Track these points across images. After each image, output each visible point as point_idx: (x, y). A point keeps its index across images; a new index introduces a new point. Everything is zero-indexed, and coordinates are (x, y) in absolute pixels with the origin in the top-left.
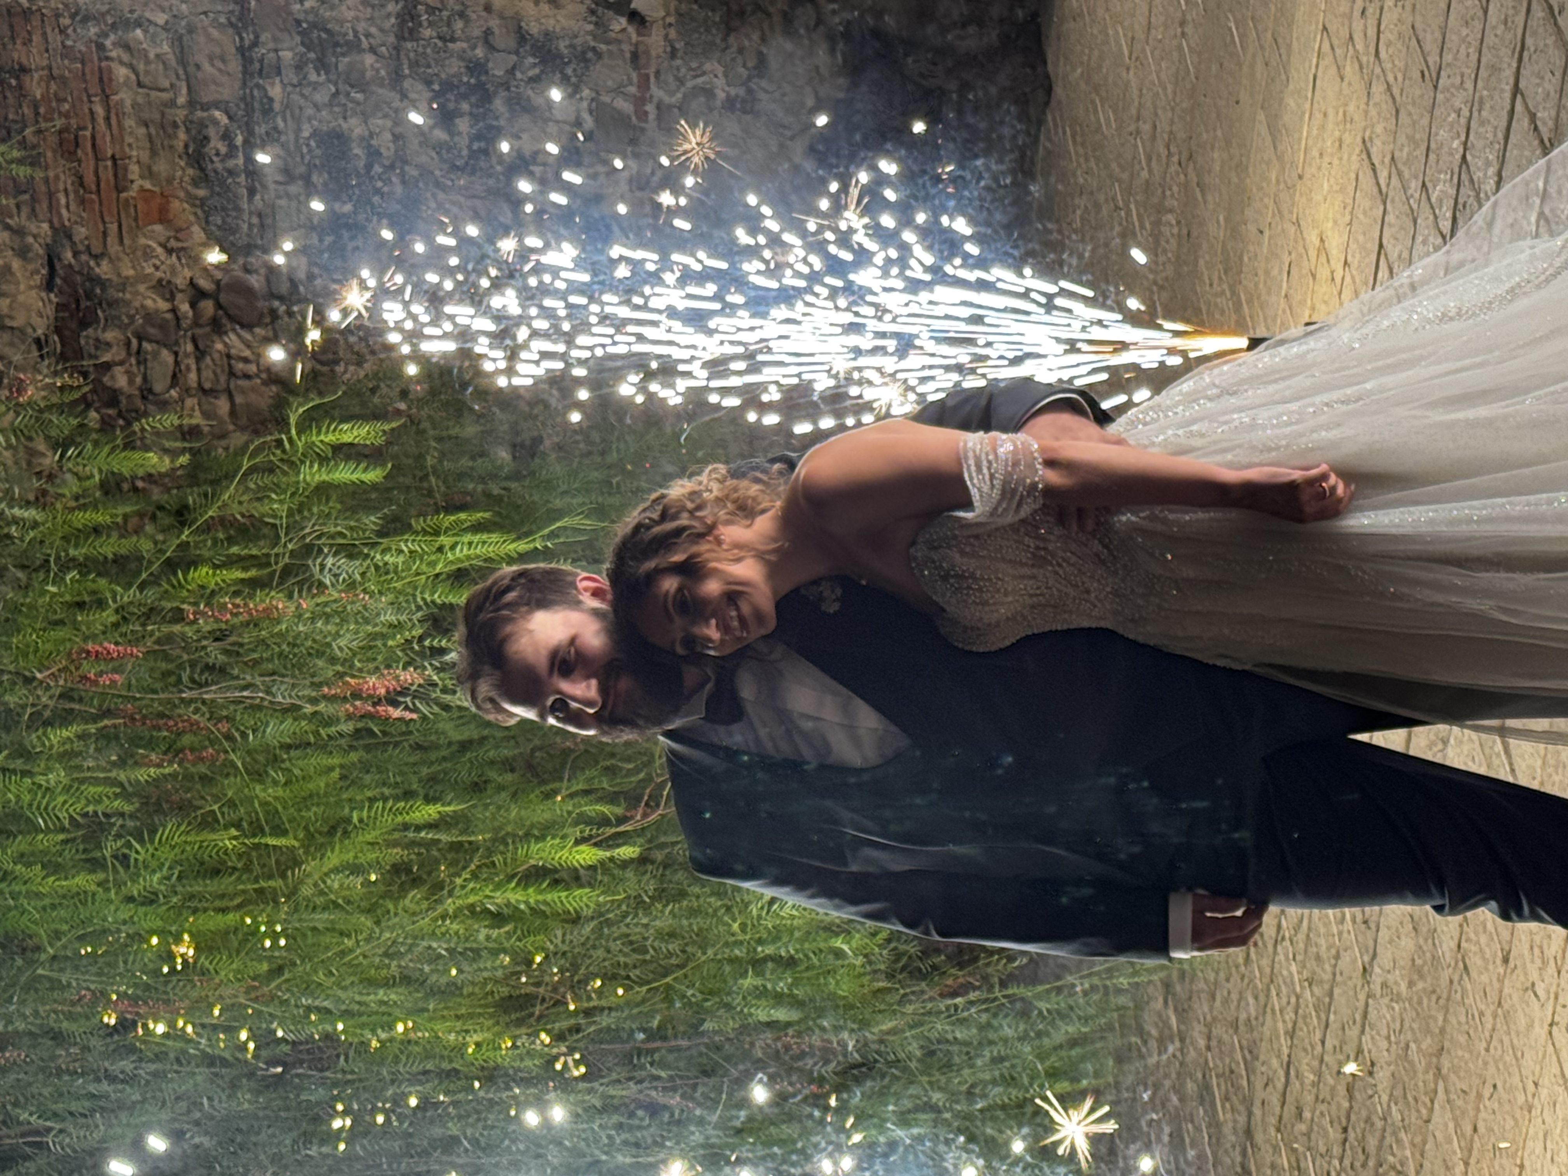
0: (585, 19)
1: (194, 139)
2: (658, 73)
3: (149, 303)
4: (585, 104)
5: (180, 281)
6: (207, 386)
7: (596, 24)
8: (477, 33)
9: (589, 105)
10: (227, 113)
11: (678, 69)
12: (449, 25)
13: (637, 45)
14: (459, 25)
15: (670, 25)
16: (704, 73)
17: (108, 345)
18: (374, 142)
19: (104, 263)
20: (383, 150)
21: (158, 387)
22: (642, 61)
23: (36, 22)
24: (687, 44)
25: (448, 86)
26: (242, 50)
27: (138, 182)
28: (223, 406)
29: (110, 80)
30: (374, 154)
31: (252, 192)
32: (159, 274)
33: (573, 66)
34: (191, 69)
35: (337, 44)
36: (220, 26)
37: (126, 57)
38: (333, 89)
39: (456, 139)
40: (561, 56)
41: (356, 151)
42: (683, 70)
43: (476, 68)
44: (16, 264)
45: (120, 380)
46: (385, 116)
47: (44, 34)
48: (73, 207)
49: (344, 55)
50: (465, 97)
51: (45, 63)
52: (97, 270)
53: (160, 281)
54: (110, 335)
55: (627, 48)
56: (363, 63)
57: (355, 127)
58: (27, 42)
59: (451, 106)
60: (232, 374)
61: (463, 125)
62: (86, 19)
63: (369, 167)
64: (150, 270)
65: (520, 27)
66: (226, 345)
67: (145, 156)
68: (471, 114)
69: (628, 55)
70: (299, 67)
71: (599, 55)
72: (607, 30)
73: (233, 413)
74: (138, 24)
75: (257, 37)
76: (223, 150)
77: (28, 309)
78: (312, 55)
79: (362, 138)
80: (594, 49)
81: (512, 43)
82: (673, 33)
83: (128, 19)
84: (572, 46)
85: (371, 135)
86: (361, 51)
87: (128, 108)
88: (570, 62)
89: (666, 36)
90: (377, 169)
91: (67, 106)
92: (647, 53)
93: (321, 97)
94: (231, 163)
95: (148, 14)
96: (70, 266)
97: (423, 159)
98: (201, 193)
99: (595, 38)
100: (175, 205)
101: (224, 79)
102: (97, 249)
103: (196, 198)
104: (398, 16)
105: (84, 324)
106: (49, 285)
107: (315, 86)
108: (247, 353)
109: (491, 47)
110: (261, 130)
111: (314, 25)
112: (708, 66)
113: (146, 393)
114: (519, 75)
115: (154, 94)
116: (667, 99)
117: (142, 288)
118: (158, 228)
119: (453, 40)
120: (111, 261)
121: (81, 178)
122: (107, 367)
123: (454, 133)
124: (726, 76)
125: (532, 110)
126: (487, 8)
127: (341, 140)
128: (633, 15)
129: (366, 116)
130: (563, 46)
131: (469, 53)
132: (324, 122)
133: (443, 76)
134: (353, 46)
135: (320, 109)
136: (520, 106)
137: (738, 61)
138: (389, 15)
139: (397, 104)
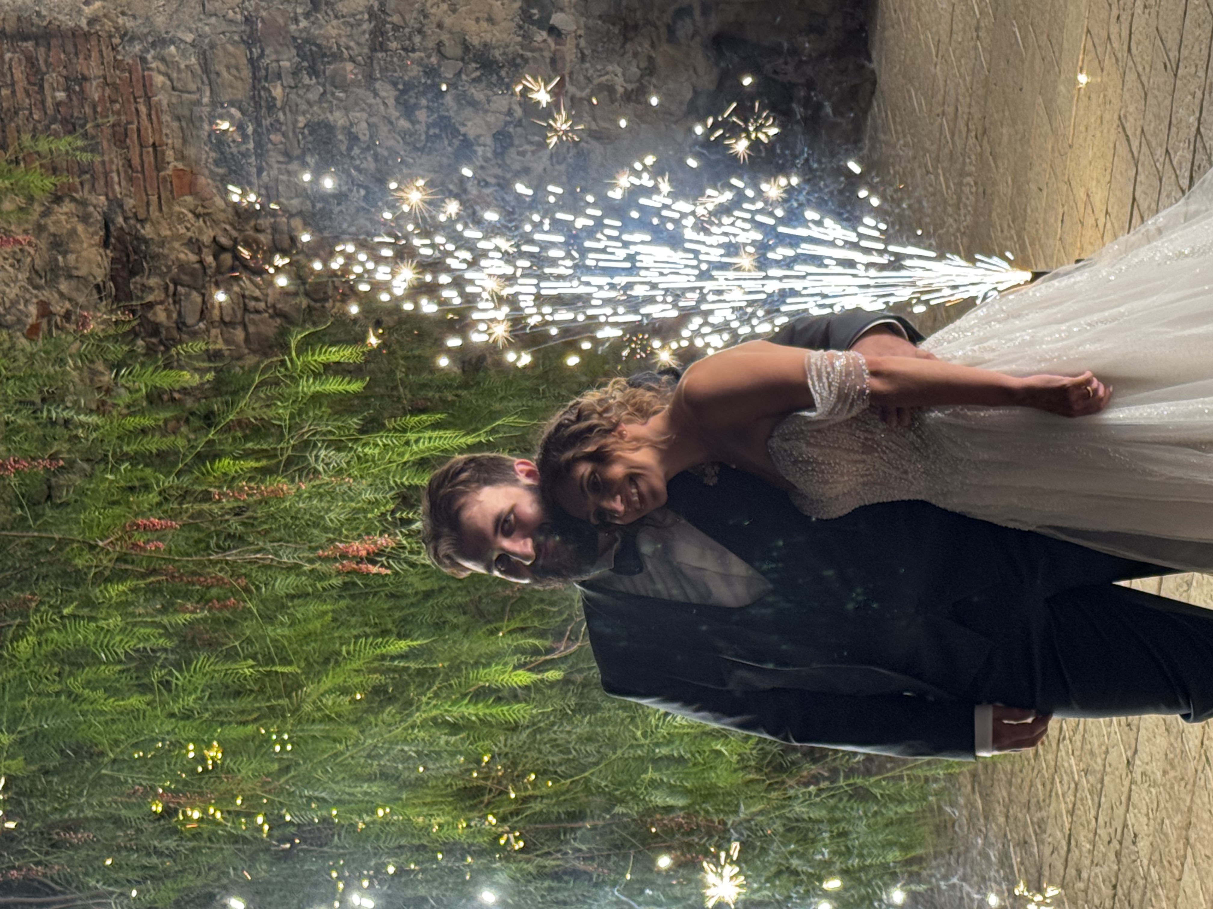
0: (515, 33)
2: (571, 74)
3: (182, 256)
4: (515, 99)
5: (206, 239)
6: (227, 319)
7: (524, 36)
8: (431, 44)
9: (519, 99)
10: (240, 109)
11: (587, 70)
12: (410, 39)
13: (554, 53)
14: (417, 39)
15: (580, 36)
16: (607, 73)
17: (151, 289)
18: (353, 130)
19: (148, 226)
20: (361, 136)
21: (190, 321)
22: (559, 65)
23: (94, 42)
24: (593, 51)
25: (408, 87)
26: (251, 61)
27: (173, 164)
28: (239, 334)
29: (151, 85)
30: (353, 139)
31: (260, 171)
32: (189, 234)
33: (506, 69)
34: (213, 76)
35: (324, 55)
36: (234, 43)
37: (162, 68)
38: (321, 89)
39: (417, 126)
40: (496, 62)
41: (340, 137)
42: (591, 72)
43: (431, 71)
44: (80, 228)
45: (160, 315)
46: (363, 110)
47: (101, 51)
48: (123, 183)
49: (329, 63)
50: (422, 94)
51: (101, 73)
52: (142, 231)
53: (190, 239)
54: (153, 281)
55: (547, 54)
56: (344, 69)
57: (338, 118)
58: (88, 57)
59: (412, 101)
60: (246, 309)
61: (422, 115)
62: (132, 39)
63: (350, 149)
64: (182, 231)
65: (465, 40)
66: (242, 288)
67: (178, 143)
68: (428, 107)
69: (548, 60)
70: (295, 73)
71: (526, 61)
72: (532, 40)
73: (247, 340)
74: (172, 42)
75: (263, 51)
76: (238, 137)
77: (89, 261)
78: (305, 64)
79: (344, 128)
80: (522, 56)
81: (459, 52)
82: (583, 43)
83: (164, 38)
84: (504, 53)
85: (351, 124)
86: (342, 60)
87: (165, 107)
88: (503, 66)
89: (577, 46)
90: (356, 151)
91: (118, 106)
92: (563, 58)
93: (314, 95)
94: (243, 148)
95: (180, 35)
96: (122, 228)
97: (391, 143)
98: (221, 171)
99: (522, 47)
100: (202, 180)
101: (239, 84)
102: (142, 215)
103: (217, 174)
104: (371, 33)
105: (133, 273)
106: (106, 244)
107: (308, 88)
108: (257, 293)
109: (443, 56)
110: (266, 122)
111: (306, 41)
112: (610, 68)
113: (181, 325)
114: (464, 77)
115: (185, 96)
116: (579, 94)
117: (176, 245)
118: (189, 198)
119: (413, 50)
120: (153, 224)
121: (129, 161)
122: (150, 306)
123: (413, 122)
124: (624, 75)
125: (473, 103)
126: (440, 26)
127: (330, 128)
128: (553, 31)
129: (347, 110)
130: (497, 54)
131: (426, 60)
132: (315, 115)
133: (406, 78)
134: (337, 57)
135: (312, 105)
136: (467, 102)
137: (634, 63)
138: (364, 33)
139: (372, 100)
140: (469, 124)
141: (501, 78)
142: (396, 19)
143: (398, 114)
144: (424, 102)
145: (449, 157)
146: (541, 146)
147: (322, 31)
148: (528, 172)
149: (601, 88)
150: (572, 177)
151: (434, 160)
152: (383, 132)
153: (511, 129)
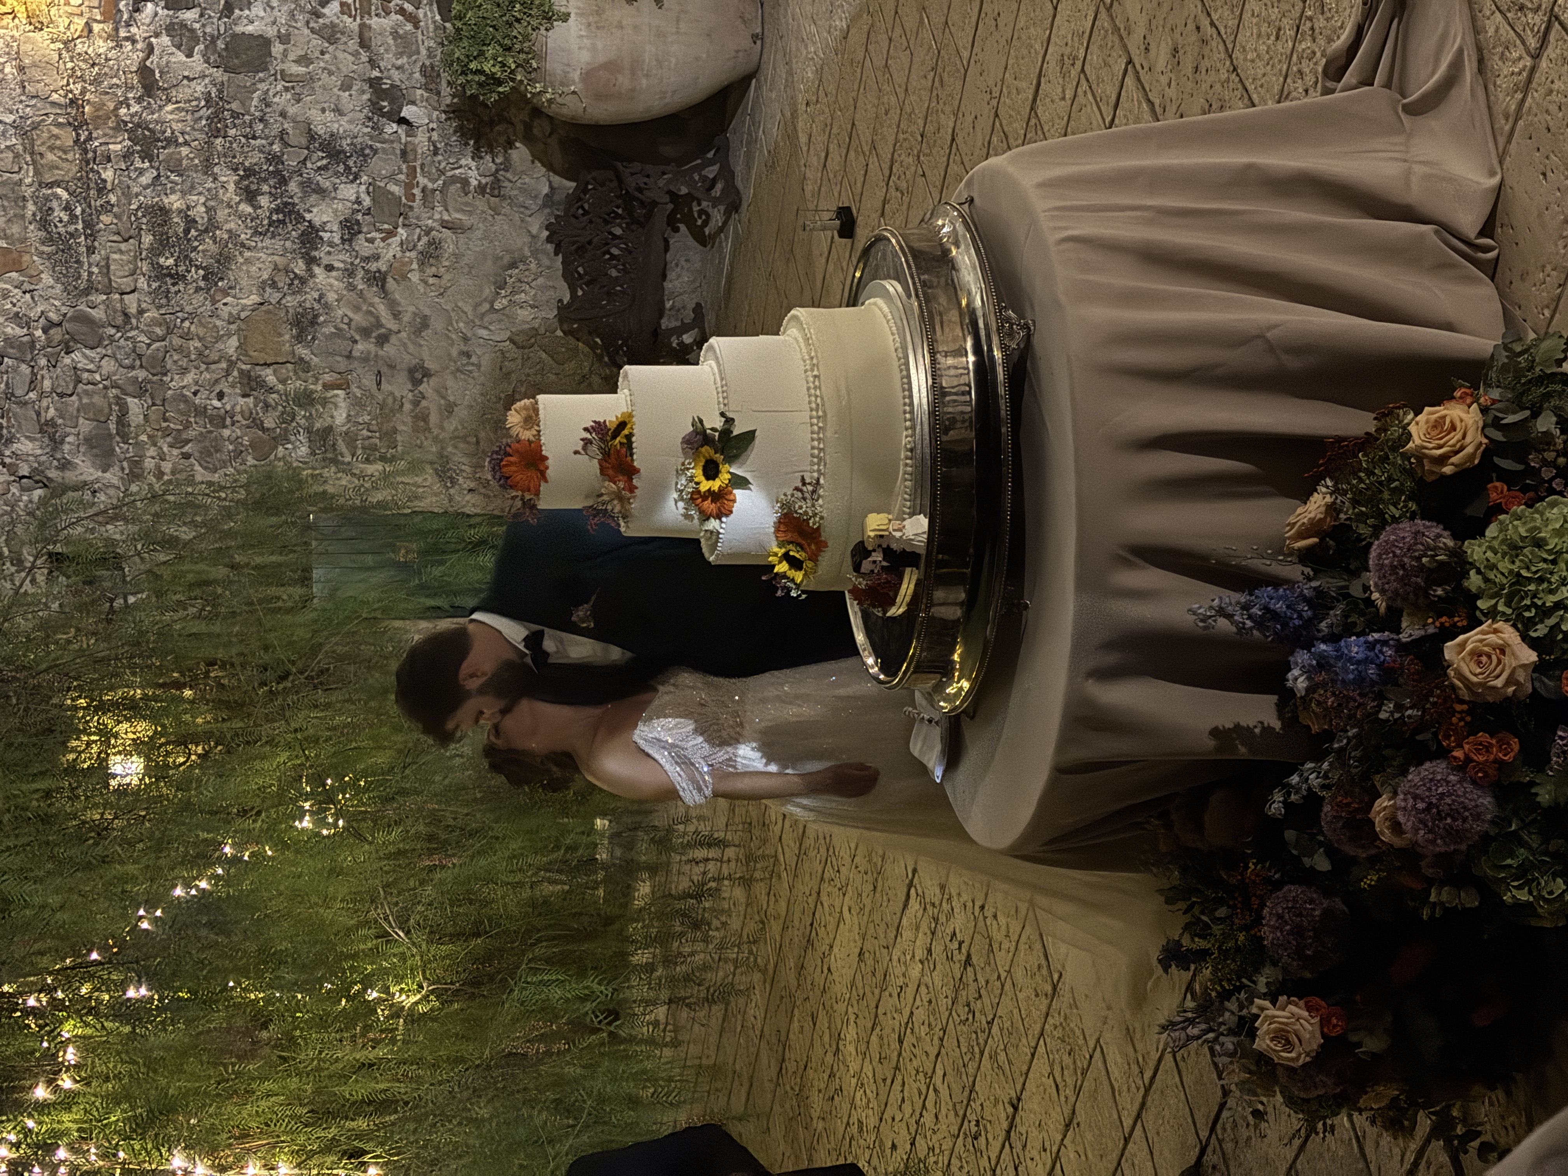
0: (364, 124)
1: (40, 210)
2: (422, 166)
3: (9, 330)
4: (363, 188)
5: (34, 314)
6: (59, 389)
7: (373, 128)
8: (274, 133)
9: (368, 188)
10: (67, 190)
11: (439, 163)
12: (251, 126)
13: (406, 144)
14: (258, 127)
15: (433, 130)
16: (461, 167)
18: (190, 213)
20: (198, 219)
21: (19, 392)
22: (411, 157)
24: (446, 144)
25: (250, 172)
26: (78, 143)
28: (72, 404)
30: (191, 222)
32: (15, 309)
33: (353, 159)
34: (37, 156)
35: (159, 140)
36: (59, 125)
38: (155, 173)
39: (259, 211)
40: (344, 152)
41: (175, 220)
42: (443, 164)
43: (275, 159)
46: (200, 194)
49: (164, 148)
50: (265, 180)
53: (17, 314)
55: (398, 146)
56: (180, 153)
57: (174, 201)
59: (254, 187)
60: (79, 381)
61: (264, 201)
63: (187, 231)
64: (8, 306)
65: (310, 130)
66: (73, 360)
68: (270, 193)
69: (398, 152)
70: (127, 156)
71: (375, 152)
72: (381, 132)
73: (81, 410)
75: (90, 133)
76: (66, 218)
78: (138, 148)
79: (180, 211)
80: (371, 147)
81: (304, 141)
82: (435, 136)
84: (353, 144)
85: (188, 208)
86: (178, 145)
88: (351, 156)
89: (430, 138)
90: (193, 233)
92: (415, 151)
93: (147, 178)
94: (71, 228)
97: (232, 226)
98: (48, 249)
99: (371, 138)
101: (65, 165)
103: (44, 253)
104: (209, 119)
108: (91, 366)
109: (286, 144)
110: (96, 203)
111: (138, 125)
112: (463, 162)
113: (9, 396)
114: (309, 165)
115: (6, 175)
116: (430, 186)
118: (13, 275)
119: (254, 138)
123: (256, 207)
124: (478, 169)
125: (321, 191)
126: (283, 114)
127: (164, 211)
128: (403, 121)
129: (184, 193)
130: (345, 144)
131: (268, 148)
132: (148, 198)
133: (247, 164)
134: (172, 141)
135: (145, 188)
136: (311, 188)
137: (488, 158)
138: (201, 118)
139: (209, 185)
140: (315, 210)
141: (348, 168)
142: (235, 106)
143: (237, 199)
144: (265, 188)
145: (293, 242)
146: (391, 234)
147: (155, 116)
148: (377, 257)
149: (454, 179)
150: (421, 264)
151: (278, 244)
152: (222, 214)
153: (359, 217)
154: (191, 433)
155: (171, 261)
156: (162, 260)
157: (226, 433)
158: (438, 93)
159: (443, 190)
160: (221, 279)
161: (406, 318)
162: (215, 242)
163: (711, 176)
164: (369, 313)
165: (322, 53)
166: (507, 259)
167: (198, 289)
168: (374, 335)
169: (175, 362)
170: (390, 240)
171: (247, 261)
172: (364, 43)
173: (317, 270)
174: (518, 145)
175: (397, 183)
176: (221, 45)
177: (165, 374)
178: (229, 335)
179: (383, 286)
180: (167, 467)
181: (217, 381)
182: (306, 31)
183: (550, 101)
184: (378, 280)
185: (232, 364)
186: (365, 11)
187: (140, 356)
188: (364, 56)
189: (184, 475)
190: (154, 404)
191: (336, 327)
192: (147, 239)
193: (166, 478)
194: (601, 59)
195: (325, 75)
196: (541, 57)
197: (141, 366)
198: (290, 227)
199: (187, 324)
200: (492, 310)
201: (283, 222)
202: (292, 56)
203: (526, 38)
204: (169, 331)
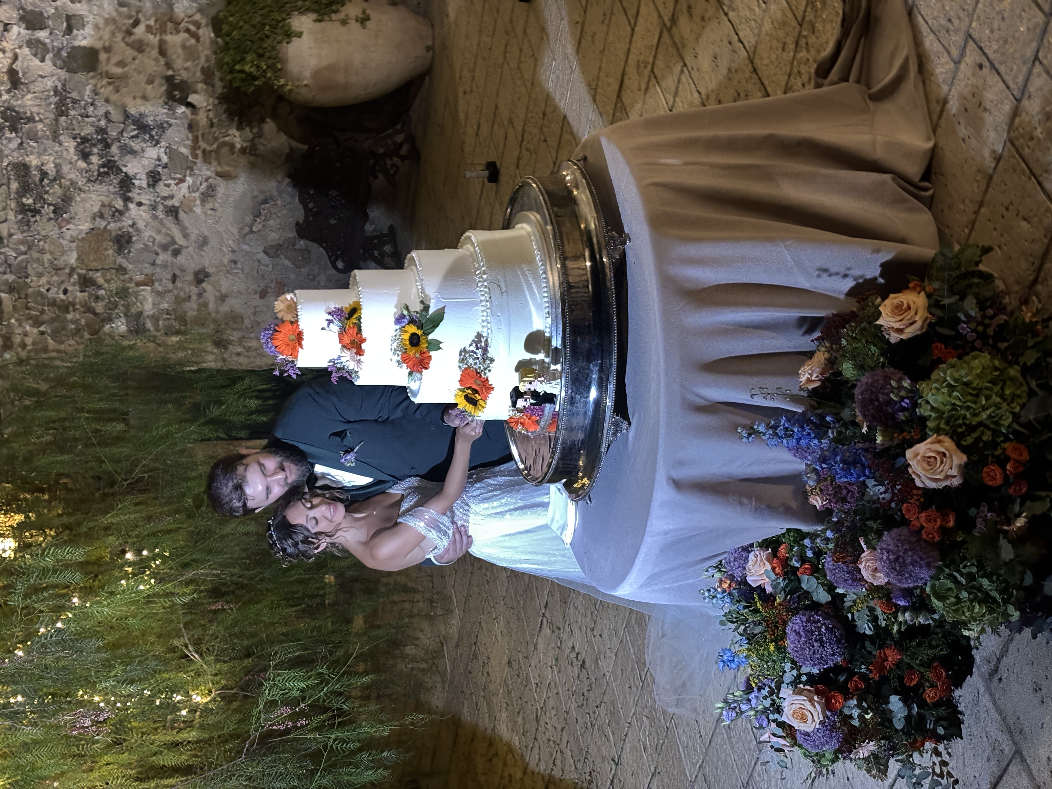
0: (162, 107)
2: (203, 135)
4: (163, 150)
7: (168, 109)
8: (101, 113)
9: (165, 150)
11: (214, 132)
12: (85, 109)
13: (192, 120)
14: (91, 109)
15: (210, 110)
16: (229, 135)
18: (44, 168)
20: (49, 172)
22: (195, 129)
24: (219, 120)
25: (85, 140)
30: (44, 174)
33: (155, 131)
35: (22, 119)
38: (19, 141)
39: (91, 166)
40: (149, 126)
41: (34, 172)
42: (217, 134)
43: (102, 131)
46: (50, 154)
49: (25, 124)
50: (95, 145)
55: (186, 122)
56: (36, 128)
57: (33, 160)
59: (87, 150)
61: (94, 159)
63: (42, 180)
65: (126, 111)
68: (99, 154)
69: (186, 125)
71: (170, 125)
72: (174, 112)
78: (7, 124)
79: (37, 167)
80: (167, 122)
81: (122, 119)
82: (211, 115)
84: (155, 120)
85: (42, 165)
86: (35, 121)
88: (154, 128)
89: (207, 116)
90: (46, 181)
92: (197, 124)
93: (14, 145)
97: (72, 176)
99: (168, 116)
104: (55, 104)
107: (10, 140)
109: (109, 121)
111: (8, 109)
112: (230, 132)
114: (125, 135)
116: (208, 148)
119: (87, 116)
123: (89, 163)
124: (241, 137)
125: (133, 152)
126: (107, 101)
127: (25, 167)
128: (189, 105)
129: (39, 155)
130: (150, 121)
131: (97, 123)
132: (15, 157)
133: (83, 134)
134: (30, 119)
135: (13, 151)
136: (128, 151)
137: (248, 129)
138: (51, 104)
139: (57, 148)
140: (129, 165)
141: (152, 137)
142: (74, 95)
143: (76, 158)
145: (115, 187)
146: (182, 181)
147: (19, 102)
148: (172, 197)
149: (224, 144)
150: (203, 201)
151: (104, 188)
152: (65, 168)
153: (160, 169)
154: (45, 317)
155: (30, 201)
156: (24, 200)
157: (69, 317)
158: (213, 86)
159: (217, 151)
160: (66, 213)
161: (193, 237)
162: (61, 187)
163: (399, 141)
164: (167, 235)
165: (134, 59)
166: (261, 197)
167: (50, 219)
168: (171, 249)
169: (34, 269)
170: (181, 185)
171: (83, 200)
172: (162, 52)
173: (131, 206)
174: (268, 120)
175: (185, 146)
176: (64, 54)
177: (27, 278)
178: (71, 250)
179: (176, 218)
180: (29, 341)
181: (63, 282)
182: (123, 45)
183: (290, 91)
184: (173, 212)
185: (73, 270)
186: (163, 31)
187: (10, 266)
188: (162, 61)
189: (40, 346)
190: (20, 298)
191: (144, 245)
192: (14, 185)
193: (28, 348)
194: (325, 63)
195: (135, 74)
196: (284, 61)
197: (11, 272)
198: (112, 177)
199: (42, 243)
200: (252, 232)
201: (107, 173)
202: (114, 61)
203: (274, 48)
204: (30, 248)
